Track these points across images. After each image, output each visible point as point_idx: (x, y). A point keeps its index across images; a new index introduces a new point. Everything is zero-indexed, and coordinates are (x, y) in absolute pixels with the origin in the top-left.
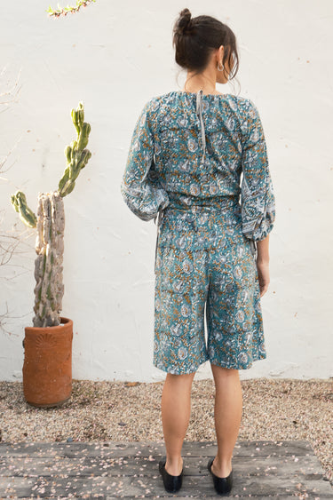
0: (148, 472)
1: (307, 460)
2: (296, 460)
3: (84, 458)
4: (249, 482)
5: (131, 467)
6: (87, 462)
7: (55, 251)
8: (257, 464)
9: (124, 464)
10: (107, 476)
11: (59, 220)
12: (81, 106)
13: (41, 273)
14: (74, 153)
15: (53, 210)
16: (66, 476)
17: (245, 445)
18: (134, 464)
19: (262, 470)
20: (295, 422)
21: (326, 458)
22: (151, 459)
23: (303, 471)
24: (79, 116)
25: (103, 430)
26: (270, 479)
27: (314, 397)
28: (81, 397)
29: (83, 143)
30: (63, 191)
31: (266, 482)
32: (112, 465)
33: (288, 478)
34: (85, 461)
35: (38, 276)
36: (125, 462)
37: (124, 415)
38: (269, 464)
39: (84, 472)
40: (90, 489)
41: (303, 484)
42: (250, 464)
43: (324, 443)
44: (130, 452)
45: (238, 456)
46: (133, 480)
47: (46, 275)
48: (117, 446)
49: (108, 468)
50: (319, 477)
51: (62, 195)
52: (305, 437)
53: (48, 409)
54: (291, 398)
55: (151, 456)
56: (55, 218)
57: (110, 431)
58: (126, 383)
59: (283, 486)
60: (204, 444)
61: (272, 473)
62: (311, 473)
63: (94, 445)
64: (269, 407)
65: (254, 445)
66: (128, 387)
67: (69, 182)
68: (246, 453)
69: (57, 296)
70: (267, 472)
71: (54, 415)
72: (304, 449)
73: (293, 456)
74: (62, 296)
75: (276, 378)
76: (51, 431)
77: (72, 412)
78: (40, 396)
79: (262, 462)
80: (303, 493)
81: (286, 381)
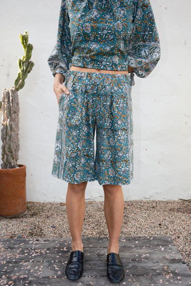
0: (62, 259)
1: (170, 249)
2: (163, 249)
3: (20, 249)
4: (130, 265)
5: (51, 255)
6: (22, 252)
7: (13, 123)
8: (136, 252)
9: (46, 253)
10: (33, 261)
11: (16, 105)
12: (26, 33)
13: (5, 136)
14: (23, 63)
15: (11, 98)
16: (5, 262)
17: (128, 239)
18: (54, 253)
19: (140, 256)
20: (160, 225)
21: (181, 247)
22: (65, 249)
23: (167, 256)
24: (25, 39)
25: (41, 230)
26: (145, 263)
27: (170, 210)
28: (33, 211)
29: (28, 56)
30: (17, 87)
31: (142, 265)
32: (38, 254)
33: (158, 262)
34: (21, 251)
35: (4, 139)
36: (48, 252)
37: (56, 221)
38: (144, 252)
39: (18, 259)
40: (19, 272)
41: (168, 266)
42: (131, 252)
43: (179, 237)
44: (52, 245)
45: (124, 247)
46: (50, 264)
47: (8, 138)
48: (45, 241)
49: (35, 256)
50: (179, 261)
51: (17, 90)
52: (167, 234)
53: (11, 218)
54: (157, 210)
55: (65, 248)
56: (12, 103)
57: (45, 231)
58: (61, 203)
59: (154, 268)
60: (101, 239)
61: (146, 258)
62: (173, 258)
63: (29, 240)
64: (144, 216)
65: (134, 239)
66: (62, 206)
67: (21, 81)
68: (129, 245)
69: (15, 151)
70: (143, 258)
71: (14, 222)
72: (167, 242)
73: (161, 247)
74: (18, 151)
75: (148, 200)
76: (9, 232)
77: (25, 220)
78: (5, 211)
79: (139, 251)
80: (168, 273)
81: (154, 201)
